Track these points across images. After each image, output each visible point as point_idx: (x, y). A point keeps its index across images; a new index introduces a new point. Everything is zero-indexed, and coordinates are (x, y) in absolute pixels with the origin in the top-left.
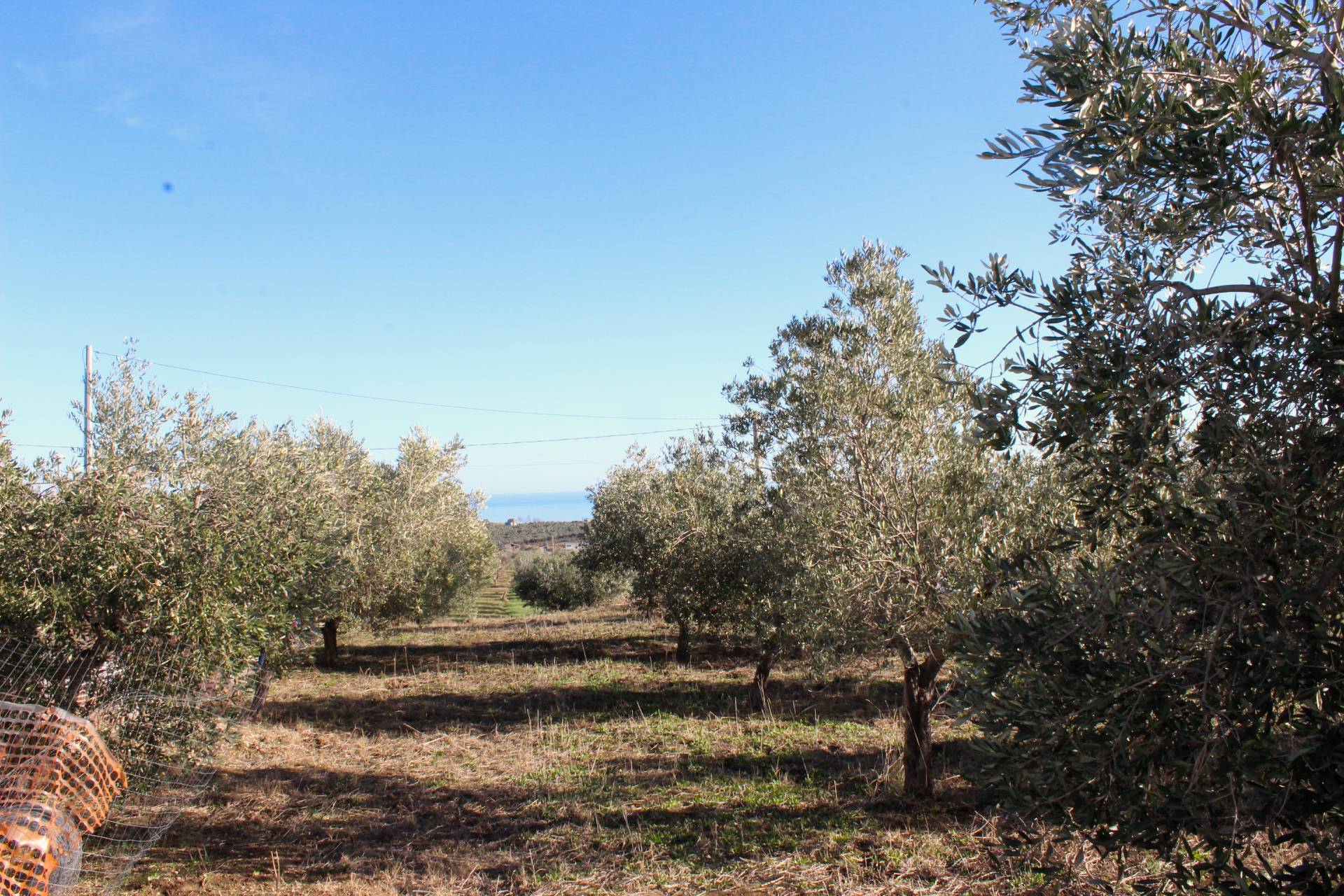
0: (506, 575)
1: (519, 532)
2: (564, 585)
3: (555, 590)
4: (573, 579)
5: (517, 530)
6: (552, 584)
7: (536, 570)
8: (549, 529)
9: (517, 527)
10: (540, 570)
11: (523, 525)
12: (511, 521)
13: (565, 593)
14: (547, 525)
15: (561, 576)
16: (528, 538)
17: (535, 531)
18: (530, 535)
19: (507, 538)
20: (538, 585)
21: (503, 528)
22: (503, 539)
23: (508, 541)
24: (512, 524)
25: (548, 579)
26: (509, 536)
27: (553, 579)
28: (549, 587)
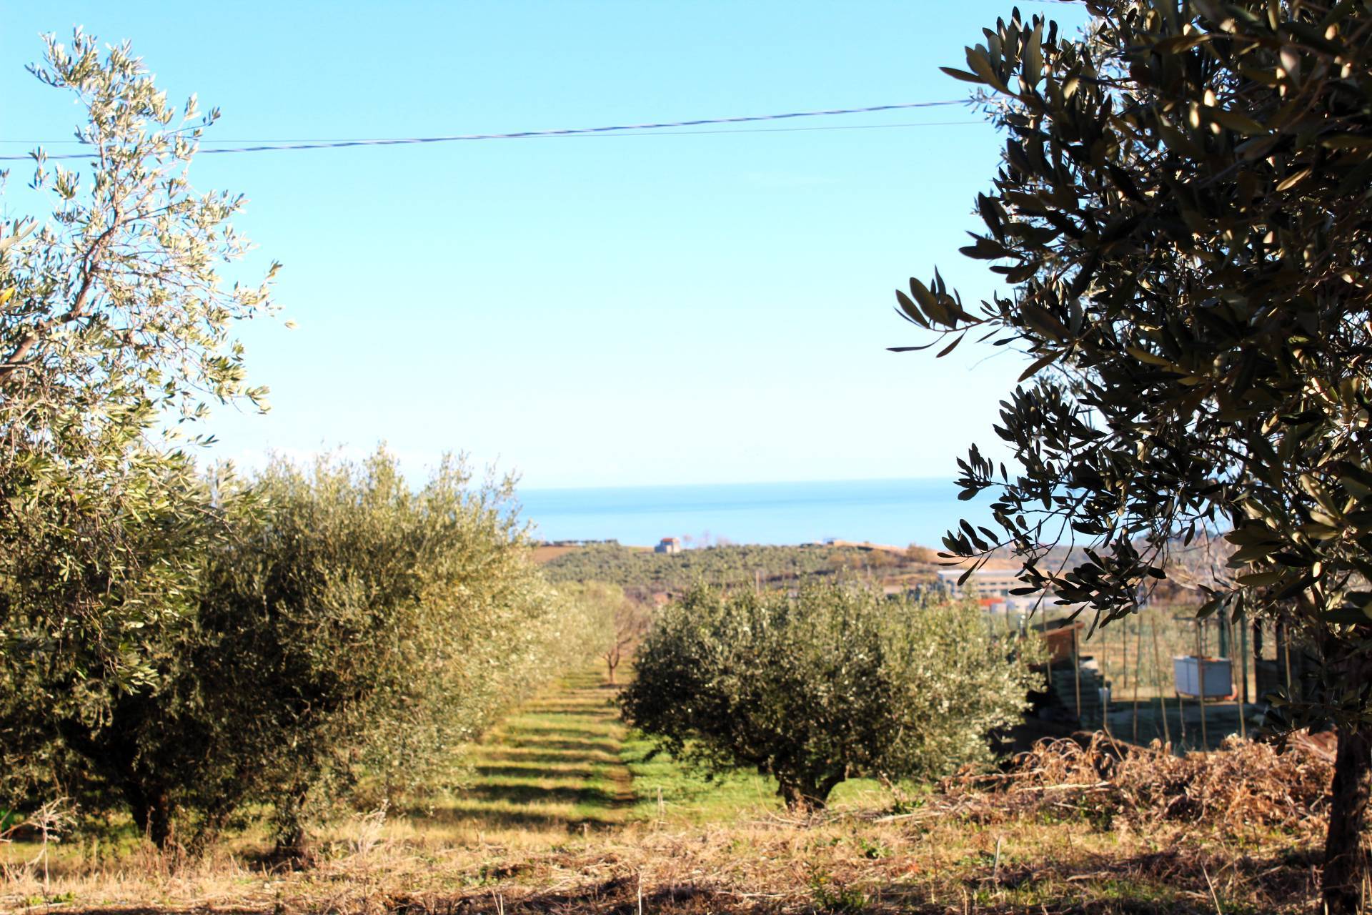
1: (685, 566)
2: (787, 686)
3: (755, 702)
4: (817, 664)
5: (680, 561)
6: (745, 679)
7: (691, 633)
8: (750, 560)
9: (681, 556)
10: (706, 635)
11: (692, 552)
12: (667, 542)
13: (790, 713)
14: (744, 553)
15: (777, 652)
17: (718, 564)
18: (707, 573)
19: (658, 578)
20: (697, 684)
21: (649, 557)
22: (649, 582)
23: (660, 587)
24: (669, 548)
25: (730, 663)
26: (662, 575)
27: (749, 663)
28: (734, 690)
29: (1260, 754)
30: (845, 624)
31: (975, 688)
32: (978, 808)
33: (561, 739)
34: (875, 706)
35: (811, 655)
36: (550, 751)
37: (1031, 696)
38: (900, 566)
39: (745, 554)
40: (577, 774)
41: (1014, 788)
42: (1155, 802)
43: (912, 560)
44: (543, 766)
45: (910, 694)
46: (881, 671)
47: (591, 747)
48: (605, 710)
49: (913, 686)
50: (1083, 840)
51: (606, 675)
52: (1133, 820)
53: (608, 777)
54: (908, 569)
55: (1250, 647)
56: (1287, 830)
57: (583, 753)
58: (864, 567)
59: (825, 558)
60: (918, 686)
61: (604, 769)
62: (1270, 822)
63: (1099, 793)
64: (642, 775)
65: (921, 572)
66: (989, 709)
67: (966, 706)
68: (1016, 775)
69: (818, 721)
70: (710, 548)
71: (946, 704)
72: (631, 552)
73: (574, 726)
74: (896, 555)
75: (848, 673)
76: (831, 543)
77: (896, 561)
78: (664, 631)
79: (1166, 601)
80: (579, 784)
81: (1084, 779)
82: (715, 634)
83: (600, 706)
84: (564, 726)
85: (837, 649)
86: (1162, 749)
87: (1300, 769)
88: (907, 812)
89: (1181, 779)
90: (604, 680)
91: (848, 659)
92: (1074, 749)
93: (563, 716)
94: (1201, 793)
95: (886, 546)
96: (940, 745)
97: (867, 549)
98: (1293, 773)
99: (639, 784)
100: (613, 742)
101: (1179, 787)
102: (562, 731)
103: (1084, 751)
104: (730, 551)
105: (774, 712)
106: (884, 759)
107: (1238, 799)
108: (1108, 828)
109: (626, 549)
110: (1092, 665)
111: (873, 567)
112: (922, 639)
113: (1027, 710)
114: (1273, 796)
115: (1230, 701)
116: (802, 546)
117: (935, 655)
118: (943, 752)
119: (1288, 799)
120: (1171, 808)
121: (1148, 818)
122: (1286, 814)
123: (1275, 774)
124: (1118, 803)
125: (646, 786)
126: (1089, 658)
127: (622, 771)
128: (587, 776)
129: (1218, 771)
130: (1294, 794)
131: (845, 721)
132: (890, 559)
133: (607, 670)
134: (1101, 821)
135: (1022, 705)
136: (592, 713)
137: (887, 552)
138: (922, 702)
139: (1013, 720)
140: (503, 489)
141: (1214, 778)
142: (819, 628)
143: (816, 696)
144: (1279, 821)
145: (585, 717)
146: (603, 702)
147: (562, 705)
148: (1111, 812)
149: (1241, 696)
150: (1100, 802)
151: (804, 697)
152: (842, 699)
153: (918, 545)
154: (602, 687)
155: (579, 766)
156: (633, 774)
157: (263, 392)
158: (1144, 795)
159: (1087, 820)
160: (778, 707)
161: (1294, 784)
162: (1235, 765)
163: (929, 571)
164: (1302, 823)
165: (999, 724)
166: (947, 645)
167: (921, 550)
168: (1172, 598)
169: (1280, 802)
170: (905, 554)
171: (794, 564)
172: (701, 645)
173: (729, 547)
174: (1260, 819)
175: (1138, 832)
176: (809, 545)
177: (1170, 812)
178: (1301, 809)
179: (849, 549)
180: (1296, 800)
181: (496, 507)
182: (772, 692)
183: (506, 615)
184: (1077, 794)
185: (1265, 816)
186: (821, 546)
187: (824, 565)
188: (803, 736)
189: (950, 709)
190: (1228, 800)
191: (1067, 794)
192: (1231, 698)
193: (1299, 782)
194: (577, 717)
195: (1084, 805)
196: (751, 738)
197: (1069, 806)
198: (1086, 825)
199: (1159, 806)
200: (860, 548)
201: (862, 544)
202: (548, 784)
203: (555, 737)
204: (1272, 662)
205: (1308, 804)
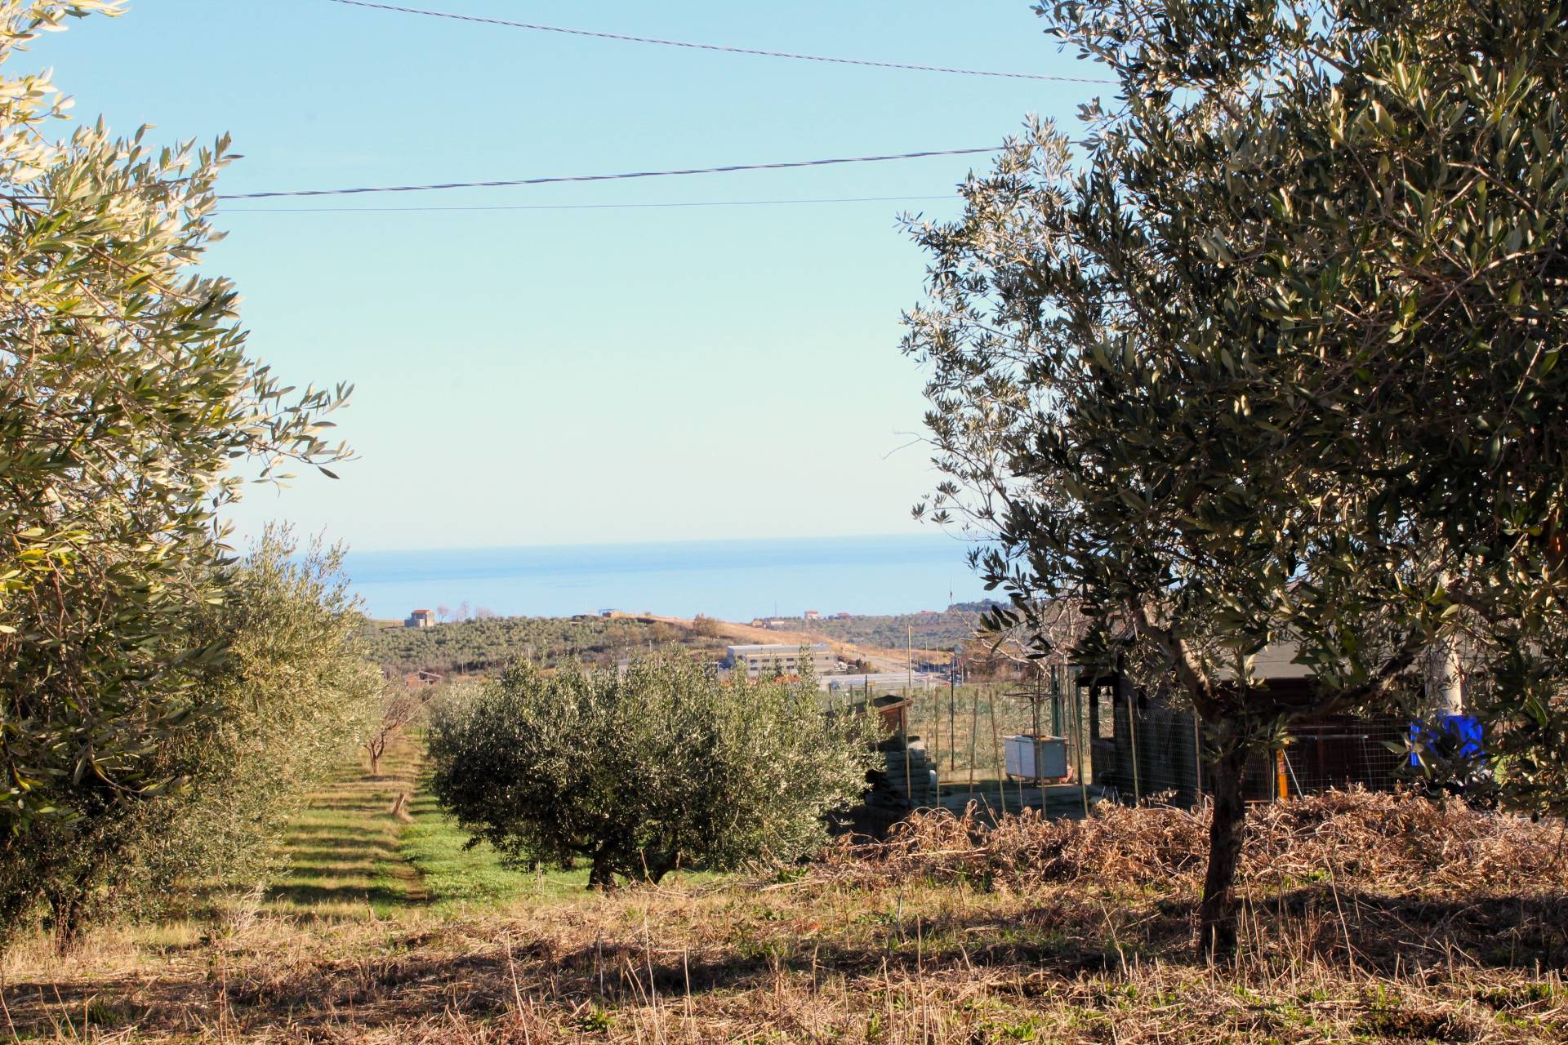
0: (404, 747)
1: (440, 643)
2: (615, 766)
3: (583, 786)
4: (649, 744)
5: (434, 637)
6: (574, 761)
7: (513, 713)
8: (515, 635)
9: (435, 630)
10: (529, 715)
11: (449, 627)
12: (419, 614)
13: (620, 797)
14: (509, 626)
15: (608, 732)
16: (463, 659)
17: (478, 640)
18: (466, 650)
19: (409, 656)
20: (522, 767)
21: (398, 632)
22: (399, 662)
23: (412, 667)
24: (422, 622)
25: (558, 745)
26: (413, 653)
27: (577, 743)
28: (561, 773)
29: (1129, 817)
30: (677, 702)
31: (813, 767)
32: (860, 875)
33: (332, 836)
34: (710, 787)
35: (643, 737)
36: (324, 850)
37: (871, 776)
38: (685, 641)
39: (509, 628)
40: (360, 873)
41: (892, 856)
42: (1032, 865)
43: (699, 634)
44: (319, 865)
45: (748, 774)
46: (715, 751)
47: (367, 844)
48: (374, 804)
49: (750, 766)
50: (968, 901)
51: (367, 766)
52: (1011, 882)
53: (393, 875)
54: (695, 644)
55: (1086, 725)
56: (1158, 887)
57: (361, 851)
58: (645, 642)
59: (601, 632)
60: (755, 767)
61: (389, 867)
62: (1141, 881)
63: (977, 859)
64: (428, 872)
65: (709, 647)
66: (830, 788)
67: (805, 787)
68: (894, 843)
69: (649, 805)
70: (469, 622)
71: (784, 784)
72: (378, 627)
73: (343, 822)
74: (681, 628)
75: (681, 753)
76: (608, 615)
77: (681, 634)
78: (483, 712)
79: (985, 677)
80: (365, 883)
81: (957, 847)
82: (540, 713)
83: (369, 801)
84: (330, 822)
85: (669, 728)
86: (1033, 816)
87: (1167, 831)
88: (793, 881)
89: (1056, 843)
90: (367, 772)
91: (680, 737)
92: (948, 818)
93: (327, 810)
94: (1076, 855)
95: (670, 617)
96: (778, 827)
97: (648, 622)
98: (1160, 836)
99: (430, 882)
100: (391, 839)
101: (1056, 850)
102: (331, 828)
103: (958, 820)
104: (491, 624)
105: (603, 796)
106: (720, 844)
107: (1110, 860)
108: (989, 890)
109: (373, 623)
110: (918, 746)
111: (655, 641)
112: (758, 716)
113: (866, 791)
114: (1142, 857)
115: (1064, 783)
116: (574, 619)
117: (772, 733)
118: (782, 835)
119: (1157, 859)
120: (1047, 870)
121: (1027, 879)
122: (1155, 873)
123: (1144, 836)
124: (998, 866)
125: (441, 884)
126: (916, 738)
127: (407, 869)
128: (371, 875)
129: (1091, 835)
130: (1162, 855)
131: (678, 805)
132: (674, 632)
133: (369, 761)
134: (983, 883)
135: (862, 785)
136: (360, 808)
137: (671, 625)
138: (759, 784)
139: (853, 801)
140: (329, 562)
141: (1088, 841)
142: (650, 707)
143: (647, 778)
144: (1151, 879)
145: (354, 812)
146: (369, 796)
147: (325, 800)
148: (990, 876)
149: (1076, 776)
150: (979, 866)
151: (635, 780)
152: (675, 782)
153: (706, 617)
154: (366, 779)
155: (359, 865)
156: (422, 873)
157: (237, 482)
158: (1022, 858)
159: (967, 884)
160: (607, 790)
161: (1162, 846)
162: (1106, 828)
163: (719, 646)
164: (1171, 880)
165: (837, 805)
166: (782, 723)
167: (709, 621)
168: (991, 675)
169: (1149, 863)
170: (692, 627)
171: (566, 639)
172: (523, 725)
173: (491, 620)
174: (1132, 879)
175: (1017, 892)
176: (582, 617)
177: (1046, 875)
178: (1169, 869)
179: (629, 621)
180: (1164, 860)
181: (320, 583)
182: (602, 774)
183: (333, 695)
184: (953, 860)
185: (1135, 875)
186: (596, 619)
187: (600, 640)
188: (634, 820)
189: (787, 791)
190: (1101, 862)
191: (947, 860)
192: (1066, 780)
193: (1166, 844)
194: (345, 812)
195: (964, 870)
196: (577, 825)
197: (948, 870)
198: (967, 888)
199: (1036, 868)
200: (640, 620)
201: (644, 616)
202: (330, 883)
203: (324, 835)
204: (1109, 740)
205: (1175, 864)
